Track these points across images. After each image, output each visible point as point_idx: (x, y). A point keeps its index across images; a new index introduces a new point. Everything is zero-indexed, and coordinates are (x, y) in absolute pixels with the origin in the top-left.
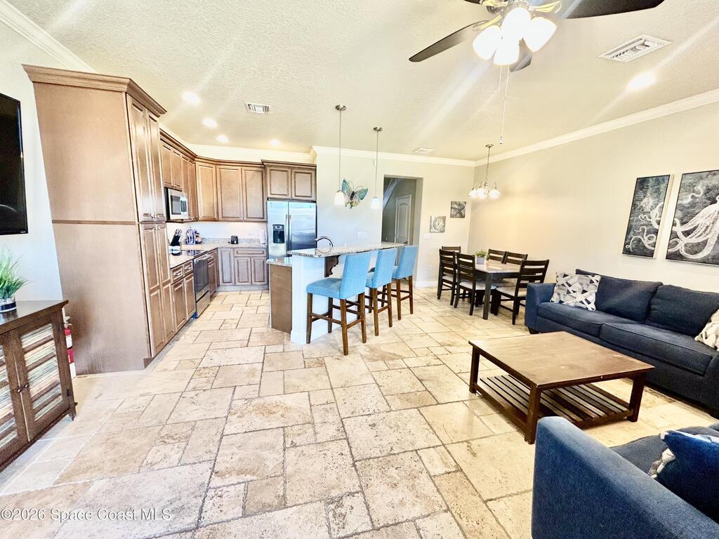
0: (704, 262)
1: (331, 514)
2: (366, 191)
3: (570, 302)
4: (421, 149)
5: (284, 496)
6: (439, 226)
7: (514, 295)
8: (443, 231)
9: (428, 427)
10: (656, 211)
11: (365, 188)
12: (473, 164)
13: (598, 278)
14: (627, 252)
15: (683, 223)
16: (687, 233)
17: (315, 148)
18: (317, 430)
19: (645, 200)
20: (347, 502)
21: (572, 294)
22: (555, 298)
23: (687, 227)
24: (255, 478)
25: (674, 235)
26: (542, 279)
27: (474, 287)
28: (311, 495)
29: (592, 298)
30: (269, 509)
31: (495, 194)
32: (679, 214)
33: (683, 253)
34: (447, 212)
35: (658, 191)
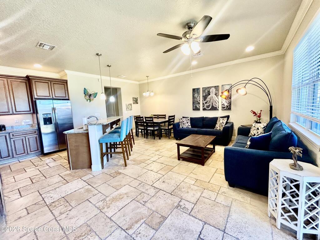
0: (210, 110)
1: (181, 209)
2: (97, 93)
3: (185, 127)
4: (122, 76)
5: (162, 216)
6: (129, 107)
7: (167, 128)
8: (132, 110)
9: (178, 174)
10: (198, 97)
11: (96, 92)
12: (138, 83)
13: (189, 118)
14: (194, 110)
15: (205, 101)
16: (206, 103)
17: (66, 71)
18: (148, 193)
19: (195, 95)
20: (181, 204)
21: (185, 124)
22: (181, 127)
23: (206, 101)
24: (145, 219)
25: (203, 104)
26: (174, 121)
27: (154, 129)
28: (170, 210)
29: (190, 124)
30: (162, 222)
31: (152, 94)
32: (204, 98)
33: (206, 108)
34: (132, 102)
35: (198, 92)
